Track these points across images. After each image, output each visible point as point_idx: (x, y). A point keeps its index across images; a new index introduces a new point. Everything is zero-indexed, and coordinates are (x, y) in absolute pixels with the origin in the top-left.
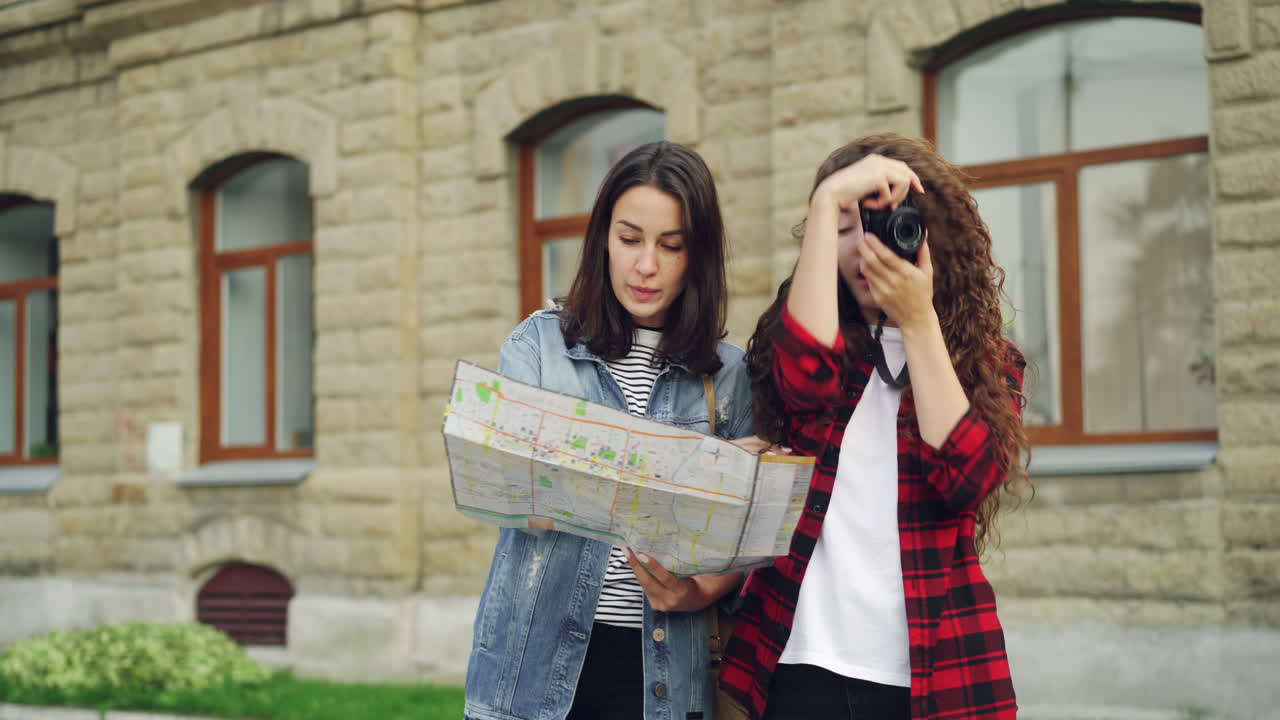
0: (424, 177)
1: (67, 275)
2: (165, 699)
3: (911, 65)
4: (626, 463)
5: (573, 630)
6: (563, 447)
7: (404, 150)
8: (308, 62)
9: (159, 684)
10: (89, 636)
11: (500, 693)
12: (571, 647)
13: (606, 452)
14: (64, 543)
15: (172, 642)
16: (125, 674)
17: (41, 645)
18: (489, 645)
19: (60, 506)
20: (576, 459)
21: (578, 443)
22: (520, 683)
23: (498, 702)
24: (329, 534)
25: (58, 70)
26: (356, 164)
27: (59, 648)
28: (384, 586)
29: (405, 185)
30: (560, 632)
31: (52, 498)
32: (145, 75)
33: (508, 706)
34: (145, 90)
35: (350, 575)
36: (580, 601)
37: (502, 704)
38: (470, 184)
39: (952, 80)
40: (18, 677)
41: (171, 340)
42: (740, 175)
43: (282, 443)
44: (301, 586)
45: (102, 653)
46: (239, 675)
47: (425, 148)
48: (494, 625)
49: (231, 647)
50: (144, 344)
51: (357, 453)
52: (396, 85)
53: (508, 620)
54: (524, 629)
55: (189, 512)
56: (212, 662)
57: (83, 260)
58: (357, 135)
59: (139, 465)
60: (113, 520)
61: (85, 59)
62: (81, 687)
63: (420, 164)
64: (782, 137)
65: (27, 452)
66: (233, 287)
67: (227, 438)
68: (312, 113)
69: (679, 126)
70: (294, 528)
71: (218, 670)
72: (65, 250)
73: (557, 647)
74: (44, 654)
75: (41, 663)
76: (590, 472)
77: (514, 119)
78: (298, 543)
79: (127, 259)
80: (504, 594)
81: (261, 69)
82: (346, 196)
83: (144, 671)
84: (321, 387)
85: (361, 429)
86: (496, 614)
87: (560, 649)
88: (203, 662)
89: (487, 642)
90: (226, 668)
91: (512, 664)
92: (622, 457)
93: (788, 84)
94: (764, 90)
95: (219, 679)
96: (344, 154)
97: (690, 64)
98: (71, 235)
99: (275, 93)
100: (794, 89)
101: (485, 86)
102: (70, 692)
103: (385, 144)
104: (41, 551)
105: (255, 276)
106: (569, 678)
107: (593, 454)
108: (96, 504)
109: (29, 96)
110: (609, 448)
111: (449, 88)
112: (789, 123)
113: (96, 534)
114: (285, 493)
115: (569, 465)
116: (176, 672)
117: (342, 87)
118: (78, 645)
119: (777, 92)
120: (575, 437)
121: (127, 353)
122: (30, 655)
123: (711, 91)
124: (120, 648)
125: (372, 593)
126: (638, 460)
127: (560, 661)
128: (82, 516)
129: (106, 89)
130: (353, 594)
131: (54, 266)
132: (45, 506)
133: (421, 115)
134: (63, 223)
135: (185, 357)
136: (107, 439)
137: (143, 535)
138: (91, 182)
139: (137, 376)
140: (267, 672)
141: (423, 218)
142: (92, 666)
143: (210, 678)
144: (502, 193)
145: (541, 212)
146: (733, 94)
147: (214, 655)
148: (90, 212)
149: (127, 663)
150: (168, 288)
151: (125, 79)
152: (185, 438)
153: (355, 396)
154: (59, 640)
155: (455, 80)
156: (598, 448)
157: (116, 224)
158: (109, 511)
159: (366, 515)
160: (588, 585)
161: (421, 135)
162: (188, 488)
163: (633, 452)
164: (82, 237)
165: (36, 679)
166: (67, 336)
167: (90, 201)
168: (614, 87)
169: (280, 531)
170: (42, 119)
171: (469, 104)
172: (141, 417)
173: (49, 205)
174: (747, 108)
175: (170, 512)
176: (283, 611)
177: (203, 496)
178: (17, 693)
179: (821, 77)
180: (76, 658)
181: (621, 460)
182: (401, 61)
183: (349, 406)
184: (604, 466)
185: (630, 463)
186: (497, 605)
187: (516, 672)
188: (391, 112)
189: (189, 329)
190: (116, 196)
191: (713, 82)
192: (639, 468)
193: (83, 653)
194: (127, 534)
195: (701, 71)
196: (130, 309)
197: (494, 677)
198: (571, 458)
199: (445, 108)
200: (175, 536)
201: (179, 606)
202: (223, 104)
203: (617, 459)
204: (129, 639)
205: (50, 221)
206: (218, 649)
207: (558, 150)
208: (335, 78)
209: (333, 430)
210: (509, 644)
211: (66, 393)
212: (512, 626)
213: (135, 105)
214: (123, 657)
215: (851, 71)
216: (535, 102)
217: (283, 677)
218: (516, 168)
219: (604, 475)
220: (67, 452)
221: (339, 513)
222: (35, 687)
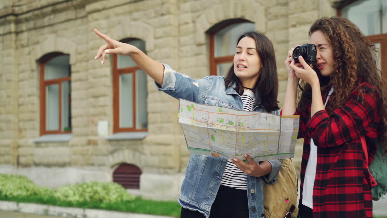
0: (180, 45)
1: (74, 76)
2: (103, 205)
3: (333, 7)
4: (237, 125)
5: (217, 175)
6: (217, 123)
7: (174, 36)
8: (144, 10)
9: (101, 201)
10: (80, 186)
11: (191, 194)
12: (216, 181)
13: (230, 123)
14: (73, 157)
15: (105, 188)
16: (91, 197)
17: (66, 188)
18: (188, 177)
19: (73, 146)
20: (222, 126)
21: (221, 121)
22: (198, 191)
23: (190, 196)
24: (152, 154)
25: (71, 14)
26: (159, 41)
27: (72, 189)
28: (169, 171)
29: (174, 47)
30: (212, 176)
31: (70, 143)
32: (96, 15)
33: (193, 198)
34: (96, 20)
35: (159, 167)
36: (220, 166)
37: (191, 197)
38: (194, 47)
39: (347, 11)
40: (59, 199)
41: (104, 95)
42: (279, 43)
43: (138, 127)
44: (144, 170)
45: (84, 191)
46: (125, 198)
47: (180, 36)
48: (190, 170)
49: (123, 189)
50: (96, 97)
51: (161, 130)
52: (172, 16)
53: (195, 170)
54: (200, 173)
55: (110, 148)
56: (117, 194)
57: (78, 72)
58: (160, 32)
59: (95, 134)
60: (88, 150)
61: (79, 11)
62: (78, 202)
63: (179, 41)
64: (292, 30)
65: (63, 130)
66: (123, 79)
67: (121, 125)
68: (146, 25)
69: (259, 28)
70: (142, 153)
71: (119, 196)
72: (73, 69)
73: (211, 180)
74: (67, 191)
75: (66, 194)
76: (226, 130)
77: (208, 26)
78: (143, 157)
79: (91, 71)
80: (194, 160)
81: (131, 13)
82: (156, 51)
83: (97, 197)
84: (149, 110)
85: (162, 122)
86: (191, 167)
87: (212, 181)
88: (114, 194)
89: (187, 176)
90: (121, 196)
91: (195, 184)
92: (236, 124)
93: (294, 13)
94: (286, 16)
95: (119, 199)
96: (156, 38)
97: (263, 8)
98: (75, 64)
99: (135, 20)
100: (296, 15)
101: (198, 16)
102: (75, 203)
103: (168, 35)
104: (67, 160)
105: (129, 76)
106: (214, 191)
107: (226, 124)
108: (83, 145)
109: (62, 22)
110: (231, 121)
111: (188, 17)
112: (294, 26)
113: (83, 155)
114: (139, 142)
115: (219, 128)
116: (106, 197)
117: (155, 17)
118: (77, 188)
119: (290, 16)
120: (220, 119)
121: (92, 100)
122: (63, 192)
123: (269, 16)
124: (89, 190)
125: (166, 173)
126: (241, 124)
127: (212, 185)
128: (79, 149)
129: (85, 20)
130: (160, 173)
131: (70, 73)
132: (68, 146)
133: (179, 26)
134: (72, 60)
135: (109, 101)
136: (86, 126)
137: (97, 155)
138: (81, 48)
139: (95, 107)
140: (133, 197)
141: (180, 57)
142: (81, 195)
143: (116, 199)
144: (204, 50)
145: (216, 55)
146: (276, 17)
147: (117, 192)
148: (80, 57)
149: (92, 194)
150: (103, 80)
151: (90, 17)
152: (109, 125)
153: (160, 112)
154: (71, 187)
155: (190, 15)
156: (228, 121)
157: (88, 61)
158: (87, 148)
159: (163, 149)
160: (223, 161)
161: (179, 32)
162: (110, 141)
163: (239, 122)
164: (78, 65)
165: (65, 199)
166: (74, 95)
167: (80, 54)
168: (239, 16)
169: (137, 154)
170: (66, 29)
171: (194, 22)
172: (95, 119)
173: (68, 55)
174: (281, 22)
175: (105, 148)
176: (139, 178)
177: (114, 143)
178: (59, 203)
179: (304, 11)
180: (76, 192)
181: (236, 125)
182: (173, 9)
183: (158, 115)
184: (231, 127)
185: (239, 125)
186: (191, 164)
187: (196, 187)
188: (170, 25)
189: (110, 92)
190: (88, 52)
191: (270, 13)
192: (242, 126)
193: (79, 191)
194: (92, 155)
195: (266, 10)
196: (92, 87)
197: (189, 187)
198: (220, 126)
199: (186, 23)
200: (106, 155)
201: (107, 176)
202: (119, 23)
203: (234, 124)
204: (92, 187)
205: (68, 60)
206: (119, 190)
207: (222, 36)
208: (153, 15)
209: (153, 123)
210: (195, 178)
211: (74, 112)
212: (196, 172)
213: (93, 24)
214: (90, 192)
215: (314, 9)
216: (214, 21)
217: (139, 199)
218: (209, 41)
219: (231, 130)
220: (74, 130)
221: (155, 148)
222: (64, 201)
